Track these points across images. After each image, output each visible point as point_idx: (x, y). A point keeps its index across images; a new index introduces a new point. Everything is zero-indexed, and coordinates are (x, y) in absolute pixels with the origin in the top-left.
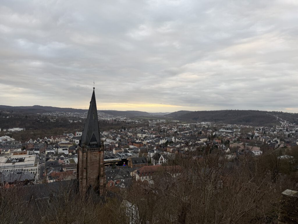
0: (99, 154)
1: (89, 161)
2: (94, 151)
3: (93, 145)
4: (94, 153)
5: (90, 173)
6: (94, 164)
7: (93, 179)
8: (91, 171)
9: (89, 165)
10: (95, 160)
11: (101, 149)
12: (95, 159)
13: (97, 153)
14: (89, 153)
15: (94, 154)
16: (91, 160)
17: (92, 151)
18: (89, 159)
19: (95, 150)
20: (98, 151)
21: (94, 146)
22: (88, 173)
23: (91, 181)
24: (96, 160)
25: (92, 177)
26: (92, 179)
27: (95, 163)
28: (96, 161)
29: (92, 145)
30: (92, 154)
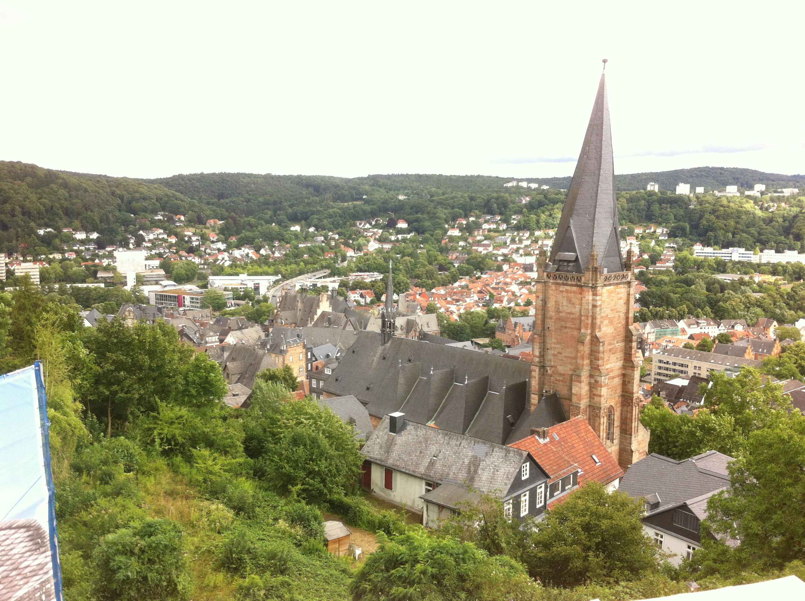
0: (579, 296)
1: (551, 313)
2: (563, 284)
3: (565, 261)
4: (567, 291)
5: (556, 353)
6: (566, 327)
7: (564, 375)
8: (559, 346)
9: (550, 323)
10: (569, 313)
11: (583, 279)
12: (569, 311)
13: (574, 292)
14: (553, 287)
15: (565, 294)
16: (558, 311)
17: (559, 281)
18: (551, 304)
19: (567, 279)
20: (576, 285)
21: (569, 269)
22: (551, 352)
23: (559, 381)
24: (572, 316)
25: (561, 369)
26: (560, 374)
27: (569, 325)
28: (573, 319)
29: (565, 264)
30: (562, 292)
